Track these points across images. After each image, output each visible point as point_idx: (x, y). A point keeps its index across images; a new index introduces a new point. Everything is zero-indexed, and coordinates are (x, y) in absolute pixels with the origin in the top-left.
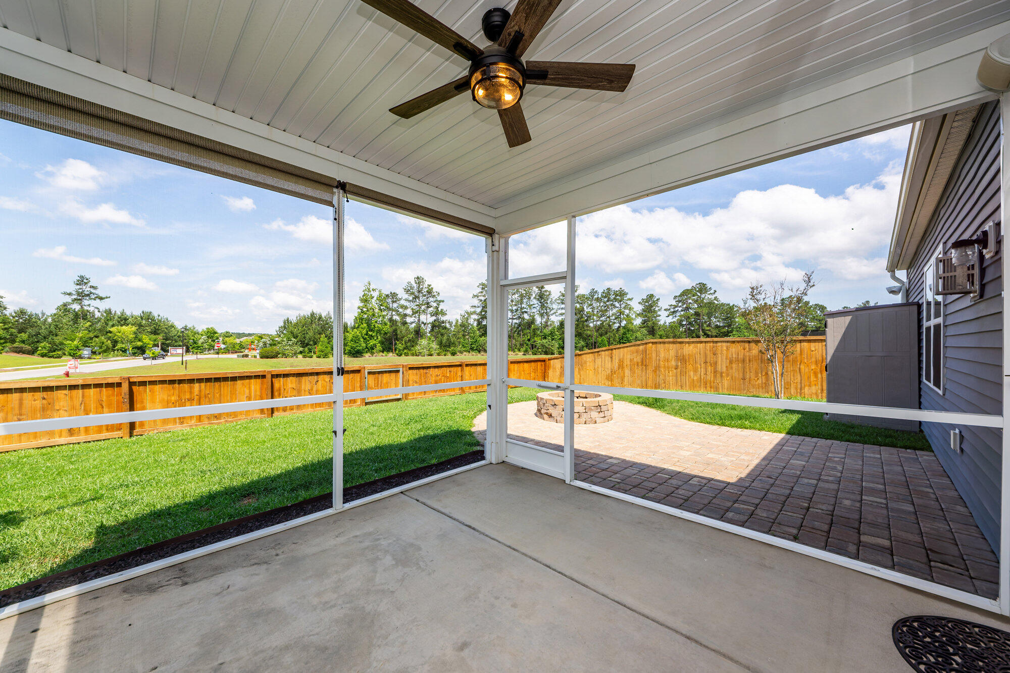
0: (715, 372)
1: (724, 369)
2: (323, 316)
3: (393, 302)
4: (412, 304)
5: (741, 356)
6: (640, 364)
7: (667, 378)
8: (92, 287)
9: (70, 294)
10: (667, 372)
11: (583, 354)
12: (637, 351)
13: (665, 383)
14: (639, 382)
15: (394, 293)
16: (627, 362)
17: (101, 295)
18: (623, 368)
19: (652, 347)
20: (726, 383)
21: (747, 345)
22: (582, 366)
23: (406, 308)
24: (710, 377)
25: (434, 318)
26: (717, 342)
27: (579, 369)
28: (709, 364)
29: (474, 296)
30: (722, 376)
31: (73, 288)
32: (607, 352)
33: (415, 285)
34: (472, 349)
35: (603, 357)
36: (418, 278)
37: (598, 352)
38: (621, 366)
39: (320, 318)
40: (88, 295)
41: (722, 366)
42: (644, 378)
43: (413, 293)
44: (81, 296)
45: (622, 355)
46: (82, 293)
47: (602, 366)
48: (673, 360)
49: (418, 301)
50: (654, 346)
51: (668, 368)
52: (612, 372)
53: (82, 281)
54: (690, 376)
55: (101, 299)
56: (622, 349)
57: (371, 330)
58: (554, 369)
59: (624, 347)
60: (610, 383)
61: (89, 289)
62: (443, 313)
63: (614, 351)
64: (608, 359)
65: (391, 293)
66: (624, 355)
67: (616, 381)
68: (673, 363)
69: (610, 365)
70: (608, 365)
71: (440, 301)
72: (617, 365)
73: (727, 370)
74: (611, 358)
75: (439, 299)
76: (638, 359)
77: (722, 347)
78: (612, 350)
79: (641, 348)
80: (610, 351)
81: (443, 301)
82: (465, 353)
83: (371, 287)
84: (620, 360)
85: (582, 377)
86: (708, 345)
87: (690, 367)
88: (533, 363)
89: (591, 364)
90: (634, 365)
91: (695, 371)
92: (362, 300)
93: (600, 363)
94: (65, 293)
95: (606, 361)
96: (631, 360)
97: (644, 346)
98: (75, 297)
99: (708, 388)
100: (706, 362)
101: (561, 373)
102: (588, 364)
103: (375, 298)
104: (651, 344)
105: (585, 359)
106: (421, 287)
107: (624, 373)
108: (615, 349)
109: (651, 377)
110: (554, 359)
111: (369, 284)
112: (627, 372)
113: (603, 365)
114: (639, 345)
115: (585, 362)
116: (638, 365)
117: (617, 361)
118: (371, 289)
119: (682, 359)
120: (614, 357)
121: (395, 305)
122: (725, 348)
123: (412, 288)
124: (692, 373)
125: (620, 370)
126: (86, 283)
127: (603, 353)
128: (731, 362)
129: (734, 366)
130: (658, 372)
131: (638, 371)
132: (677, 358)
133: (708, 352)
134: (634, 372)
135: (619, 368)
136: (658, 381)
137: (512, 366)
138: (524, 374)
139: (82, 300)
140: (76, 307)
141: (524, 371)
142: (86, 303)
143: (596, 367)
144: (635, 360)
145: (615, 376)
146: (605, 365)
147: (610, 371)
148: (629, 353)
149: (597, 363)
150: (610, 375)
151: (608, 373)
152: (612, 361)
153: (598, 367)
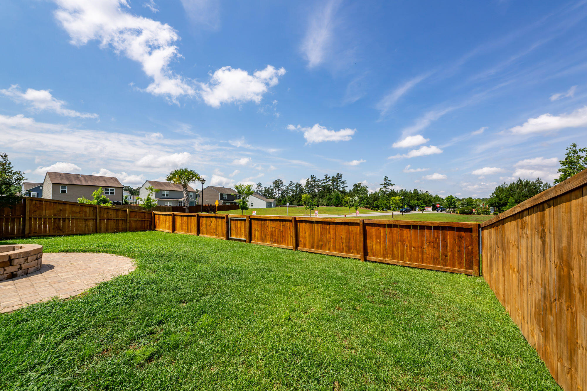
8: (389, 180)
9: (382, 185)
16: (581, 272)
17: (393, 184)
18: (571, 296)
22: (505, 253)
27: (503, 261)
31: (383, 182)
32: (534, 218)
37: (522, 215)
38: (565, 281)
40: (388, 184)
44: (386, 185)
45: (566, 230)
46: (386, 184)
47: (527, 264)
52: (544, 296)
53: (386, 179)
55: (392, 185)
58: (486, 249)
61: (388, 182)
63: (547, 212)
72: (555, 274)
74: (543, 239)
85: (506, 284)
89: (514, 251)
95: (535, 255)
98: (384, 185)
101: (490, 261)
102: (511, 250)
105: (507, 233)
108: (549, 203)
110: (485, 227)
113: (530, 263)
115: (508, 245)
125: (564, 305)
126: (387, 179)
127: (529, 219)
135: (560, 293)
137: (374, 230)
138: (403, 245)
139: (386, 186)
140: (384, 190)
141: (402, 241)
142: (387, 187)
143: (521, 262)
145: (551, 318)
146: (532, 266)
147: (541, 292)
149: (521, 254)
150: (542, 305)
151: (537, 297)
152: (544, 254)
153: (522, 267)
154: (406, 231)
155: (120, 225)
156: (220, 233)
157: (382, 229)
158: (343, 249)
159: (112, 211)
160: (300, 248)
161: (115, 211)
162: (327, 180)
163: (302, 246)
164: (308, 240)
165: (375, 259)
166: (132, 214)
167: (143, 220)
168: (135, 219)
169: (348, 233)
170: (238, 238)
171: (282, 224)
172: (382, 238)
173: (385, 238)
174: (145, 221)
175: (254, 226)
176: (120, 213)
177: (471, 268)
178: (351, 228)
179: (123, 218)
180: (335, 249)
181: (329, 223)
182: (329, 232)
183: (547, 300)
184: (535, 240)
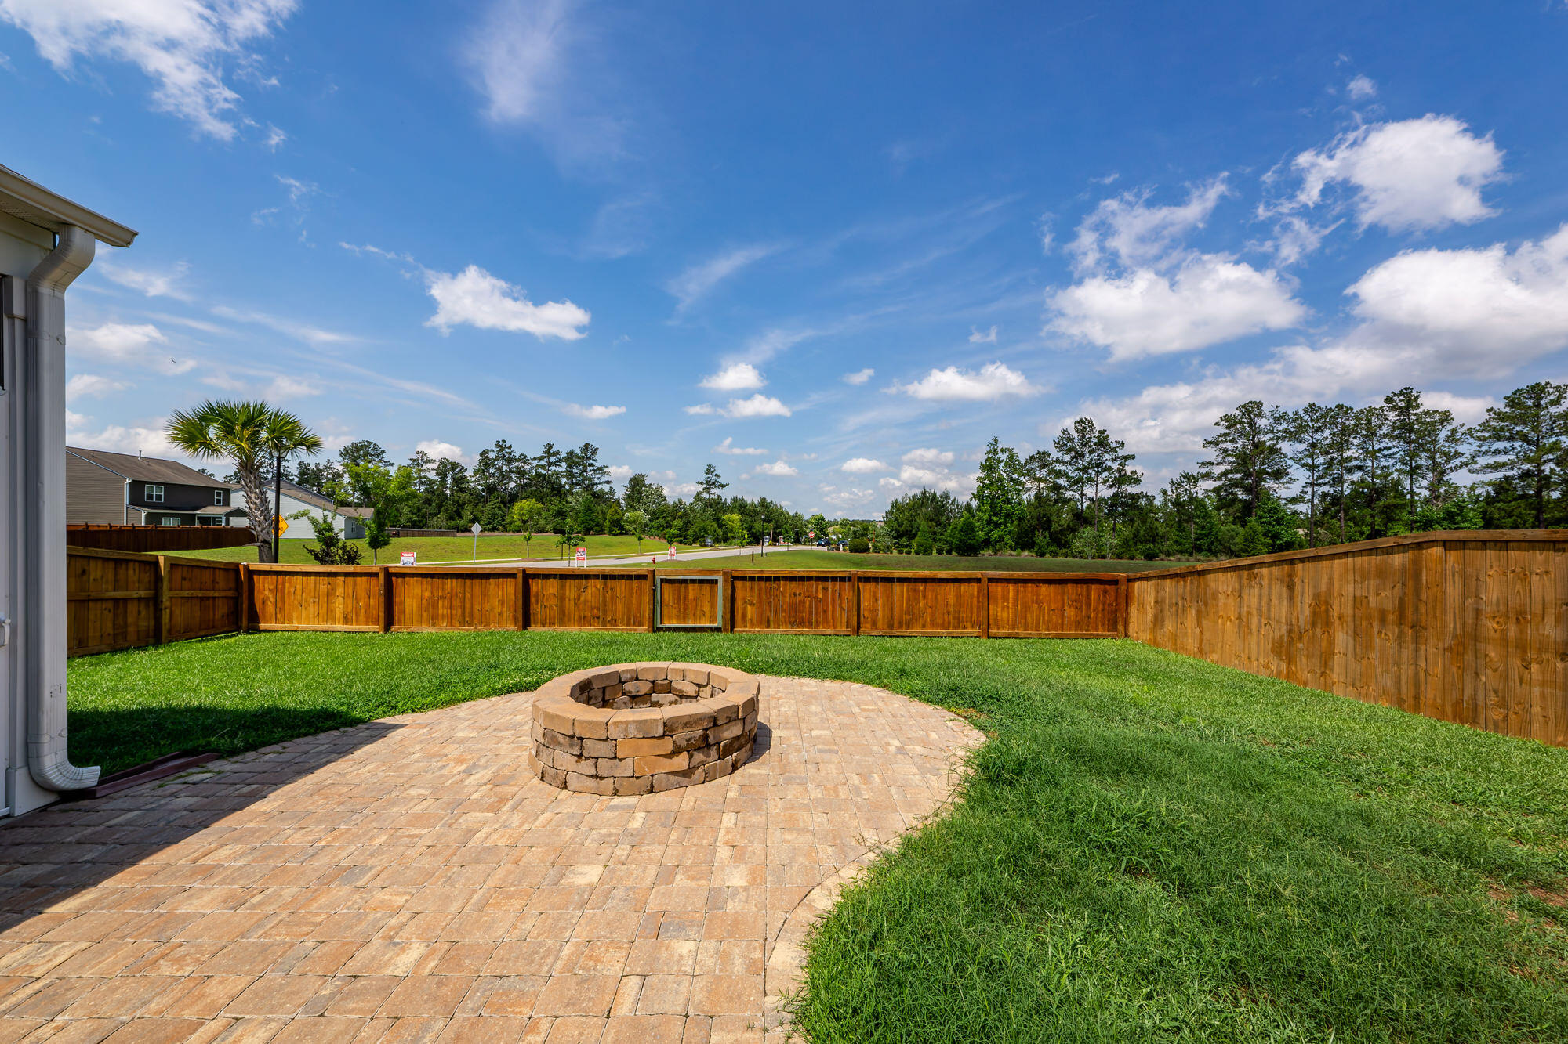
2: (938, 495)
3: (1043, 467)
4: (1070, 467)
6: (1391, 617)
7: (1518, 690)
8: (716, 475)
9: (702, 483)
10: (1516, 663)
11: (1210, 571)
12: (1381, 573)
13: (1503, 704)
14: (1389, 682)
15: (1044, 453)
16: (1342, 606)
17: (723, 483)
18: (1328, 623)
19: (1442, 561)
22: (1206, 604)
23: (1059, 474)
25: (1114, 490)
27: (1199, 612)
29: (1207, 443)
31: (703, 477)
32: (1276, 570)
33: (1075, 435)
34: (1198, 549)
35: (1265, 582)
36: (1082, 421)
37: (1251, 567)
38: (1321, 615)
39: (934, 496)
40: (714, 484)
42: (1407, 672)
43: (1072, 449)
44: (710, 485)
45: (1325, 580)
46: (710, 481)
47: (1259, 610)
48: (1550, 619)
49: (1080, 462)
50: (1453, 556)
51: (1522, 647)
52: (1290, 631)
53: (710, 470)
55: (723, 486)
56: (1325, 563)
57: (996, 514)
58: (1142, 604)
59: (1332, 557)
60: (1284, 666)
61: (714, 477)
62: (1135, 480)
63: (1299, 566)
64: (1279, 590)
65: (1038, 453)
66: (1331, 583)
67: (1304, 665)
68: (1551, 631)
69: (1284, 610)
70: (1280, 610)
71: (1126, 458)
72: (1307, 611)
74: (1291, 588)
75: (1121, 453)
76: (1384, 598)
78: (1292, 562)
79: (1397, 560)
80: (1285, 568)
81: (1133, 457)
82: (1179, 556)
83: (1000, 446)
84: (1317, 598)
85: (1207, 635)
88: (1070, 587)
89: (1231, 601)
90: (1369, 618)
92: (984, 468)
93: (1254, 601)
94: (699, 483)
95: (1275, 601)
96: (1357, 602)
97: (1409, 555)
98: (705, 486)
101: (1156, 618)
102: (1222, 600)
103: (1002, 464)
104: (1440, 549)
105: (1213, 585)
106: (1088, 436)
107: (1331, 643)
108: (1302, 560)
109: (1438, 669)
110: (1140, 579)
111: (996, 441)
112: (1342, 639)
113: (1264, 608)
114: (1389, 551)
115: (1215, 595)
116: (1383, 620)
117: (1308, 599)
118: (998, 450)
120: (1298, 587)
121: (1044, 473)
123: (1071, 439)
125: (1319, 631)
126: (712, 471)
127: (1265, 571)
130: (1469, 657)
131: (1383, 642)
134: (1369, 646)
135: (1314, 624)
136: (1468, 692)
137: (1000, 589)
138: (1040, 608)
139: (709, 489)
140: (705, 495)
141: (1039, 602)
142: (712, 491)
143: (1245, 609)
144: (1373, 600)
145: (1300, 645)
146: (1269, 610)
147: (1284, 629)
148: (1350, 577)
149: (1246, 602)
150: (1285, 639)
151: (1278, 634)
152: (1291, 598)
153: (1249, 613)
154: (1044, 589)
155: (130, 620)
156: (619, 616)
157: (1011, 587)
158: (949, 623)
159: (100, 563)
160: (866, 629)
161: (111, 565)
162: (552, 459)
163: (869, 625)
164: (880, 614)
165: (1002, 632)
166: (178, 574)
167: (211, 594)
168: (185, 594)
169: (959, 596)
170: (691, 625)
171: (821, 587)
172: (1011, 601)
173: (1016, 600)
174: (214, 598)
175: (739, 594)
176: (132, 573)
177: (1115, 629)
178: (964, 587)
179: (142, 594)
180: (933, 624)
181: (925, 581)
182: (924, 597)
183: (1294, 633)
184: (1277, 588)
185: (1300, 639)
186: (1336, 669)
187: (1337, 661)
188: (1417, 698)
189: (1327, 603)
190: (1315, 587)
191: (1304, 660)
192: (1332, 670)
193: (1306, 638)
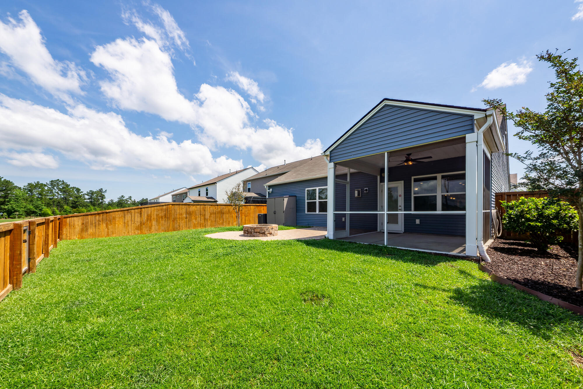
0: (205, 219)
1: (208, 218)
5: (215, 212)
7: (181, 224)
10: (181, 220)
11: (112, 212)
12: (161, 210)
13: (180, 227)
14: (163, 228)
16: (154, 216)
18: (150, 220)
19: (172, 207)
20: (209, 223)
21: (217, 206)
22: (110, 221)
24: (202, 221)
26: (205, 205)
27: (107, 224)
28: (202, 215)
30: (207, 221)
32: (136, 210)
35: (133, 214)
37: (128, 210)
38: (149, 218)
41: (207, 216)
42: (166, 226)
45: (150, 212)
47: (131, 221)
48: (184, 214)
50: (174, 206)
51: (182, 218)
52: (141, 223)
54: (193, 222)
56: (149, 208)
59: (151, 207)
60: (139, 231)
64: (137, 216)
66: (151, 212)
67: (145, 230)
68: (184, 216)
69: (139, 219)
72: (145, 218)
73: (209, 218)
74: (141, 214)
76: (163, 214)
77: (207, 207)
78: (141, 208)
79: (165, 207)
80: (139, 210)
84: (148, 215)
85: (111, 230)
86: (202, 206)
87: (193, 217)
89: (120, 218)
90: (159, 218)
91: (196, 219)
93: (129, 218)
96: (157, 215)
99: (202, 227)
100: (201, 215)
102: (117, 218)
104: (171, 205)
105: (113, 216)
107: (151, 224)
108: (144, 208)
109: (171, 224)
112: (154, 223)
114: (163, 206)
115: (114, 218)
116: (162, 218)
117: (146, 216)
119: (189, 213)
120: (143, 214)
122: (209, 208)
124: (194, 220)
125: (148, 222)
127: (133, 211)
128: (211, 214)
129: (212, 215)
130: (175, 221)
131: (162, 222)
132: (187, 213)
133: (202, 210)
134: (159, 223)
135: (147, 221)
136: (175, 226)
143: (126, 221)
144: (160, 215)
145: (144, 226)
146: (134, 220)
147: (139, 224)
148: (155, 211)
149: (126, 218)
150: (139, 226)
151: (137, 225)
152: (141, 216)
153: (128, 221)
183: (142, 224)
184: (136, 214)
185: (144, 225)
186: (153, 229)
187: (153, 228)
188: (168, 229)
189: (150, 216)
190: (147, 213)
191: (145, 229)
192: (152, 229)
193: (145, 225)
